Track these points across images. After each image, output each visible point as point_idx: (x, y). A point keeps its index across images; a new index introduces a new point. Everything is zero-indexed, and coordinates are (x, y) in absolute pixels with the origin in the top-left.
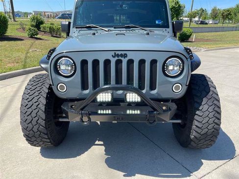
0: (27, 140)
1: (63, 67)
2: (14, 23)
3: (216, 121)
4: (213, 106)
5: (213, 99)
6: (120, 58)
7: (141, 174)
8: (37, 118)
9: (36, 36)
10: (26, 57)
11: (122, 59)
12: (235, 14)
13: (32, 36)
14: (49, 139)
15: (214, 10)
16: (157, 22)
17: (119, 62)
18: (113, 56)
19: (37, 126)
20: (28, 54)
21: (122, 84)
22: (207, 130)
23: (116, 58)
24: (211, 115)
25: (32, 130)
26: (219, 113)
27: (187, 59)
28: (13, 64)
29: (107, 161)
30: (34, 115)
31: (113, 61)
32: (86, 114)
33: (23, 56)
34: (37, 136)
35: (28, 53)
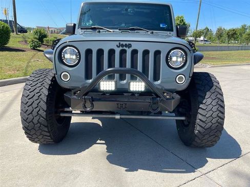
0: (26, 133)
1: (67, 56)
2: (16, 36)
3: (220, 115)
4: (217, 100)
5: (216, 93)
6: (124, 48)
7: (144, 169)
8: (38, 109)
9: (38, 48)
10: (27, 66)
11: (127, 49)
12: (241, 34)
13: (34, 48)
14: (49, 132)
15: (219, 30)
16: (161, 26)
17: (123, 52)
18: (117, 45)
19: (38, 117)
20: (30, 64)
21: (126, 67)
22: (210, 124)
23: (121, 48)
24: (215, 109)
25: (32, 121)
26: (223, 107)
27: (190, 51)
28: (13, 72)
29: (108, 158)
30: (35, 105)
31: (118, 51)
32: (89, 99)
33: (24, 65)
34: (37, 129)
35: (29, 62)
